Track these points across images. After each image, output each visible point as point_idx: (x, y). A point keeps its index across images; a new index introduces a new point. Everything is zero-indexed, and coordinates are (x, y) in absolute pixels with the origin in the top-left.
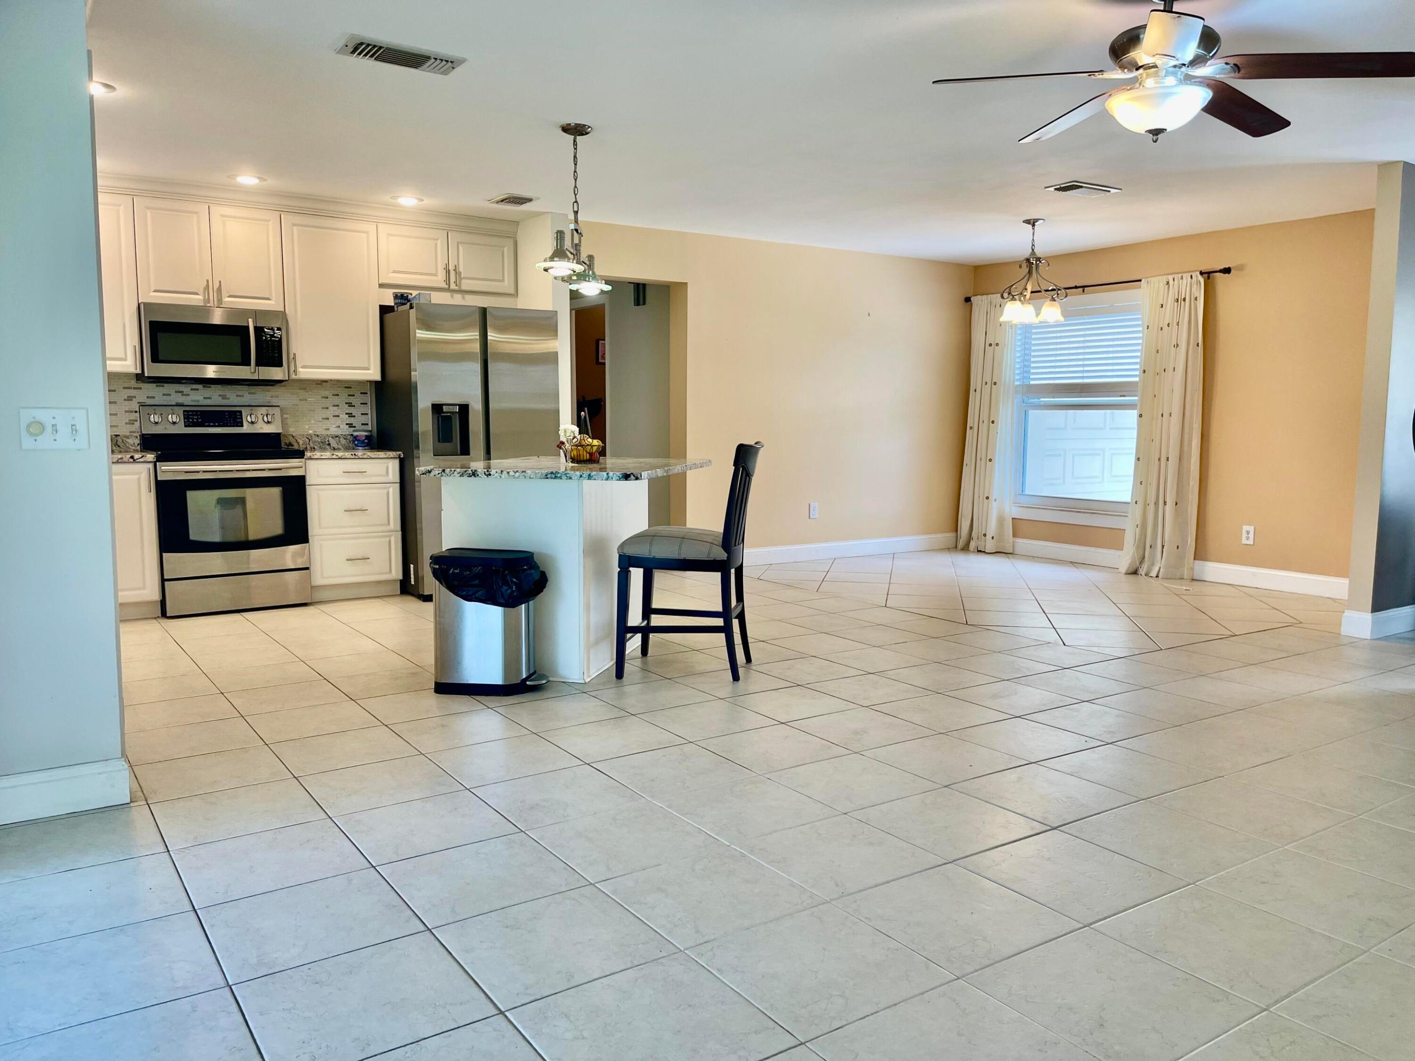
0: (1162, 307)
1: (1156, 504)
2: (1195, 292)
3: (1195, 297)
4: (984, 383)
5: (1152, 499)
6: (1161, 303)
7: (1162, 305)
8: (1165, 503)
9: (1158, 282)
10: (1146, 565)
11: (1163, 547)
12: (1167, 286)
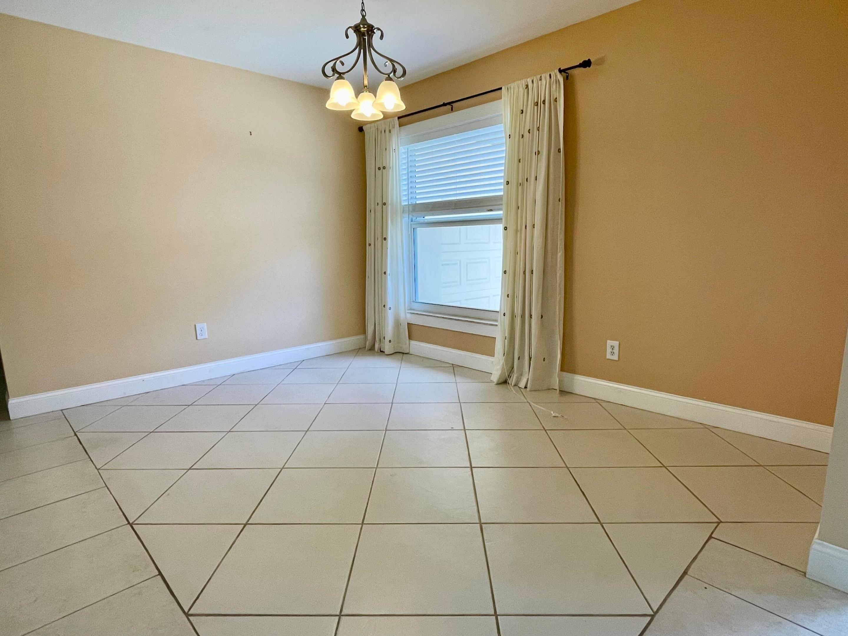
0: (522, 113)
1: (523, 316)
2: (554, 93)
3: (554, 98)
4: (376, 204)
5: (518, 311)
6: (521, 109)
7: (522, 111)
8: (531, 316)
9: (518, 87)
10: (515, 375)
11: (530, 358)
12: (526, 90)
